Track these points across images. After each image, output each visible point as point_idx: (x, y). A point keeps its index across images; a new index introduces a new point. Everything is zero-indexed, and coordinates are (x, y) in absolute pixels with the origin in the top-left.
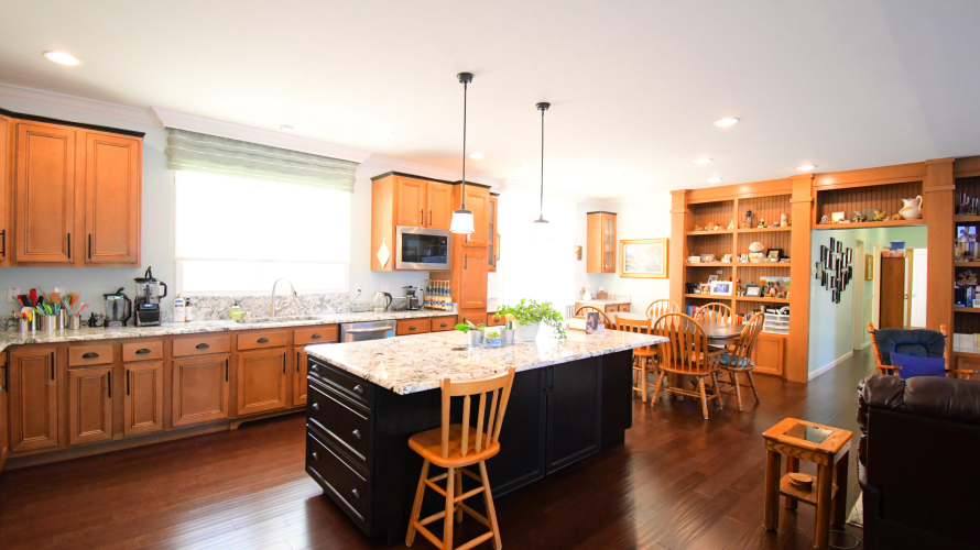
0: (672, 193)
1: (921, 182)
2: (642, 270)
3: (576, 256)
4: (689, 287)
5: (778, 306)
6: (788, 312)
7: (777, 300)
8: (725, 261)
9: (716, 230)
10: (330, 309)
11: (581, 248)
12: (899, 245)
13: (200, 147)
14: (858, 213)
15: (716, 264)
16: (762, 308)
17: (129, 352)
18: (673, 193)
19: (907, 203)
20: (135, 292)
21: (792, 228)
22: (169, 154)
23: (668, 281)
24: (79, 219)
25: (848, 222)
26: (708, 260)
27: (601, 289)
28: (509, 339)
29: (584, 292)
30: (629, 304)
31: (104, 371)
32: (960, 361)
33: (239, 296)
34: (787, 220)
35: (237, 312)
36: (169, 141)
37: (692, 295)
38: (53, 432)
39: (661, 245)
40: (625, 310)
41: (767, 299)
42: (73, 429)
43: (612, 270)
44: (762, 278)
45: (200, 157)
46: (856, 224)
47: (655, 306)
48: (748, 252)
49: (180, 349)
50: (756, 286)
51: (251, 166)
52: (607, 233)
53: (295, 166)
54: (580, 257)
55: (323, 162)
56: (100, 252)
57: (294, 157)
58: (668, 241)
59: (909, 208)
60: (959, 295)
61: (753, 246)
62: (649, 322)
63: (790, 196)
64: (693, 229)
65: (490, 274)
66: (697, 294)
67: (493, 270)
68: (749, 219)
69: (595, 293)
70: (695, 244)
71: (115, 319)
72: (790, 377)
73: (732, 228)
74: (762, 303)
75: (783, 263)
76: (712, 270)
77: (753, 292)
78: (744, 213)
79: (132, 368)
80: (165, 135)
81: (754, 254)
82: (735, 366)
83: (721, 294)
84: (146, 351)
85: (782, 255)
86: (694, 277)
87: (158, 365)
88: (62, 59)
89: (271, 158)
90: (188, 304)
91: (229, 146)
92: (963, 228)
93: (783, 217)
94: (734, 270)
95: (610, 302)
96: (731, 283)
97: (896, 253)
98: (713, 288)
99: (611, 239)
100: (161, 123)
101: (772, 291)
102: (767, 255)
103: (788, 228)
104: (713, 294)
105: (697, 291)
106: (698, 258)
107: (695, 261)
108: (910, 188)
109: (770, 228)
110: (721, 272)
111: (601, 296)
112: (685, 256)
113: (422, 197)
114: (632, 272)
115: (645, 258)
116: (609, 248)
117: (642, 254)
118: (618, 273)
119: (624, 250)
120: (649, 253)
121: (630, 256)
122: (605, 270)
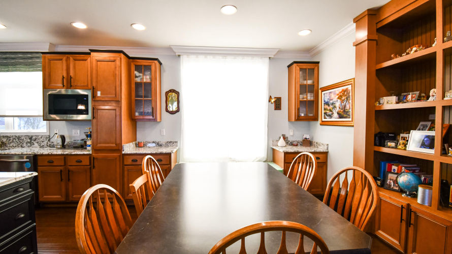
4: (380, 138)
11: (279, 100)
18: (357, 20)
26: (409, 100)
27: (305, 137)
30: (326, 154)
37: (384, 150)
39: (350, 87)
52: (307, 82)
54: (278, 107)
66: (392, 148)
94: (439, 112)
105: (390, 144)
107: (389, 102)
112: (373, 97)
113: (65, 68)
114: (328, 119)
115: (338, 104)
116: (309, 97)
117: (335, 98)
118: (319, 122)
119: (324, 96)
120: (340, 98)
121: (327, 103)
122: (299, 118)
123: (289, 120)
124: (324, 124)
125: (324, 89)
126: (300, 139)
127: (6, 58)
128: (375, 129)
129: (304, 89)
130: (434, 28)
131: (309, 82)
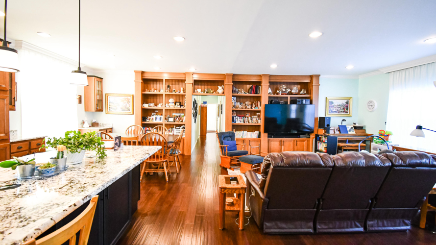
0: (134, 71)
1: (224, 81)
2: (119, 110)
3: (77, 101)
4: (144, 118)
5: (180, 125)
6: (184, 128)
7: (180, 123)
8: (159, 106)
9: (156, 92)
11: (81, 97)
12: (205, 103)
14: (206, 90)
15: (155, 108)
16: (175, 126)
18: (136, 72)
19: (220, 88)
21: (186, 94)
23: (134, 115)
25: (203, 93)
26: (152, 106)
27: (94, 121)
28: (61, 166)
29: (84, 123)
30: (112, 128)
34: (184, 90)
37: (145, 122)
39: (129, 98)
40: (110, 131)
41: (176, 123)
43: (101, 110)
44: (174, 114)
46: (205, 94)
47: (130, 129)
48: (169, 103)
50: (171, 117)
52: (98, 89)
54: (80, 102)
58: (133, 96)
59: (220, 89)
61: (171, 100)
62: (137, 138)
63: (185, 80)
64: (145, 91)
65: (11, 112)
66: (148, 122)
67: (13, 109)
68: (169, 89)
69: (90, 123)
70: (146, 98)
72: (186, 154)
73: (162, 92)
74: (175, 125)
75: (182, 108)
76: (153, 110)
77: (171, 120)
78: (167, 86)
81: (171, 104)
82: (175, 154)
83: (158, 121)
85: (181, 105)
86: (146, 113)
93: (182, 89)
94: (164, 110)
95: (102, 128)
96: (162, 116)
97: (204, 105)
98: (154, 119)
99: (100, 92)
101: (177, 119)
102: (175, 104)
103: (184, 94)
104: (155, 122)
105: (148, 120)
106: (147, 105)
107: (146, 106)
108: (221, 83)
109: (177, 93)
110: (157, 111)
111: (94, 124)
112: (142, 104)
114: (113, 111)
115: (121, 104)
117: (118, 102)
118: (105, 112)
120: (123, 101)
121: (112, 103)
122: (97, 110)
123: (87, 109)
124: (109, 113)
125: (110, 95)
128: (142, 116)
131: (100, 89)
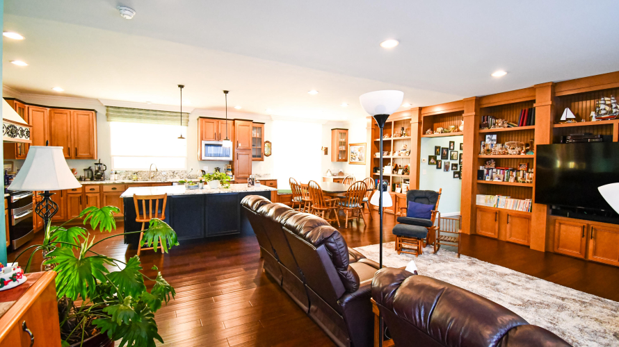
1: (463, 111)
2: (357, 160)
3: (323, 153)
4: (374, 169)
9: (386, 138)
10: (177, 177)
11: (326, 149)
13: (119, 112)
15: (386, 157)
17: (88, 189)
20: (95, 168)
21: (411, 137)
22: (107, 115)
24: (72, 143)
27: (341, 171)
31: (79, 195)
32: (478, 210)
33: (137, 171)
35: (135, 177)
36: (107, 110)
38: (62, 215)
39: (364, 147)
41: (404, 175)
42: (69, 214)
43: (346, 160)
45: (118, 116)
46: (440, 134)
49: (106, 189)
51: (140, 118)
52: (341, 140)
53: (159, 117)
54: (326, 153)
55: (172, 114)
56: (80, 154)
57: (158, 113)
58: (366, 144)
60: (480, 175)
67: (262, 160)
71: (88, 178)
77: (400, 172)
79: (88, 195)
80: (106, 108)
84: (93, 189)
87: (98, 195)
88: (58, 89)
89: (148, 114)
90: (116, 173)
91: (130, 111)
92: (489, 136)
94: (392, 160)
99: (345, 143)
100: (102, 104)
107: (378, 155)
112: (373, 152)
113: (215, 127)
114: (353, 161)
115: (358, 153)
116: (343, 148)
117: (357, 151)
118: (348, 162)
119: (351, 149)
120: (359, 151)
121: (352, 153)
122: (338, 160)
123: (332, 160)
124: (351, 163)
125: (351, 145)
126: (338, 172)
127: (156, 115)
128: (373, 166)
129: (341, 144)
130: (391, 128)
131: (343, 140)
